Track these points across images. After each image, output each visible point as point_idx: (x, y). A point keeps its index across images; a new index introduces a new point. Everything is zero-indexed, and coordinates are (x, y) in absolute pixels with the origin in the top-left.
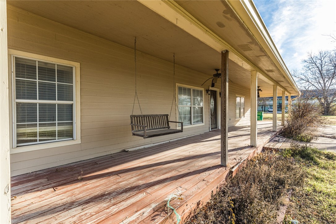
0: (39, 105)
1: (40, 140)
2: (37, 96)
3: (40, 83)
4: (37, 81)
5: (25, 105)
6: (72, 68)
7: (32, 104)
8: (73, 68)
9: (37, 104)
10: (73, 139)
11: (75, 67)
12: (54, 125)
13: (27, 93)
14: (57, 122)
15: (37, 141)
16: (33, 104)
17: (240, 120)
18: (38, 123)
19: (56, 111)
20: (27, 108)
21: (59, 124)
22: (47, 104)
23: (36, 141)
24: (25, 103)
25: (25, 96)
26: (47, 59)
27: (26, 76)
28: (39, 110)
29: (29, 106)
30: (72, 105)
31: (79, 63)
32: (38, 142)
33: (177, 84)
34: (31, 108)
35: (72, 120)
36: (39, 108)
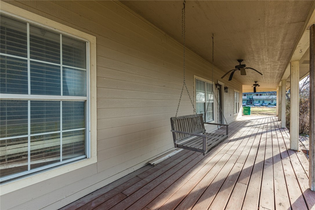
0: (31, 103)
1: (33, 167)
2: (27, 88)
3: (33, 64)
4: (29, 59)
5: (5, 103)
6: (85, 43)
7: (18, 101)
8: (87, 43)
9: (27, 101)
10: (86, 158)
11: (89, 43)
12: (57, 136)
13: (9, 81)
14: (61, 131)
15: (27, 170)
16: (21, 101)
17: (238, 115)
18: (29, 135)
19: (60, 113)
20: (8, 109)
21: (65, 135)
22: (44, 101)
23: (25, 168)
24: (5, 101)
25: (5, 86)
26: (46, 23)
27: (6, 50)
28: (31, 113)
29: (13, 105)
30: (84, 103)
31: (95, 37)
32: (30, 171)
33: (195, 76)
34: (17, 109)
35: (84, 125)
36: (31, 109)
